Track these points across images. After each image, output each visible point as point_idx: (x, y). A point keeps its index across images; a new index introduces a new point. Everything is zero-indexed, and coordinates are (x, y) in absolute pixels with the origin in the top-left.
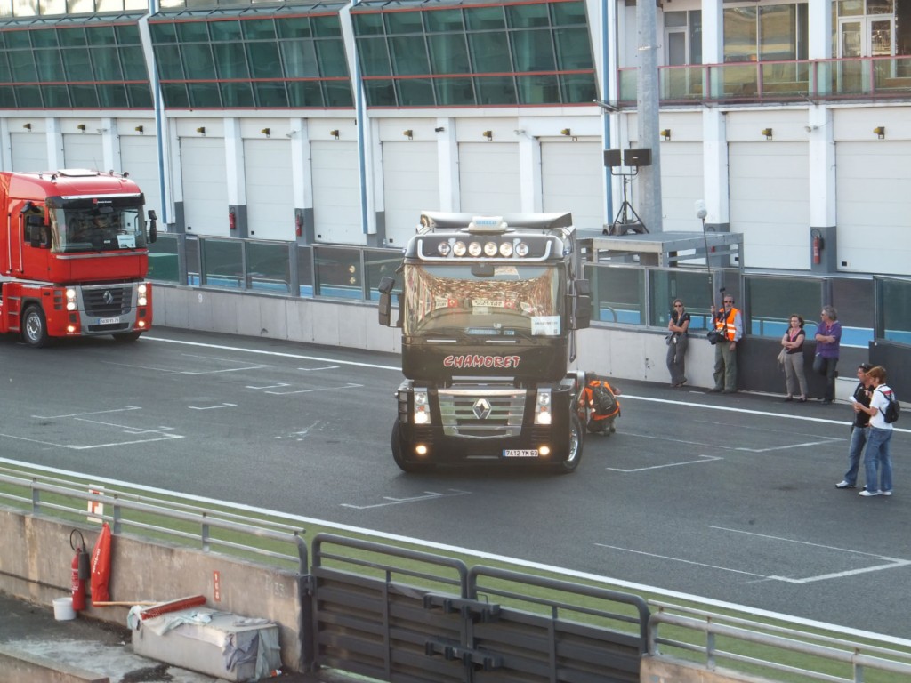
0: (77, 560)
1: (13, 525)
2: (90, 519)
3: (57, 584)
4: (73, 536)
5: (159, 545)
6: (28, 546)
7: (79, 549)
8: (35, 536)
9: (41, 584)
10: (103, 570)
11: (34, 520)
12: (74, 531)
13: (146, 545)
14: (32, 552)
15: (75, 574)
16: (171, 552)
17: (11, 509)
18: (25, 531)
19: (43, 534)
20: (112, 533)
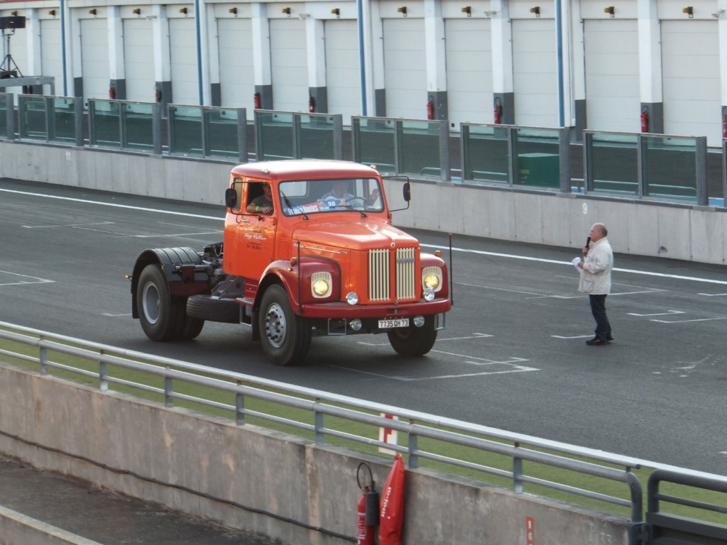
0: (363, 501)
1: (291, 457)
2: (382, 450)
3: (342, 533)
4: (361, 471)
5: (462, 483)
6: (309, 484)
7: (366, 488)
8: (317, 471)
9: (323, 532)
10: (394, 515)
11: (315, 450)
12: (362, 464)
13: (446, 483)
14: (313, 492)
15: (362, 518)
16: (476, 492)
17: (290, 438)
18: (305, 466)
19: (325, 468)
20: (406, 467)
